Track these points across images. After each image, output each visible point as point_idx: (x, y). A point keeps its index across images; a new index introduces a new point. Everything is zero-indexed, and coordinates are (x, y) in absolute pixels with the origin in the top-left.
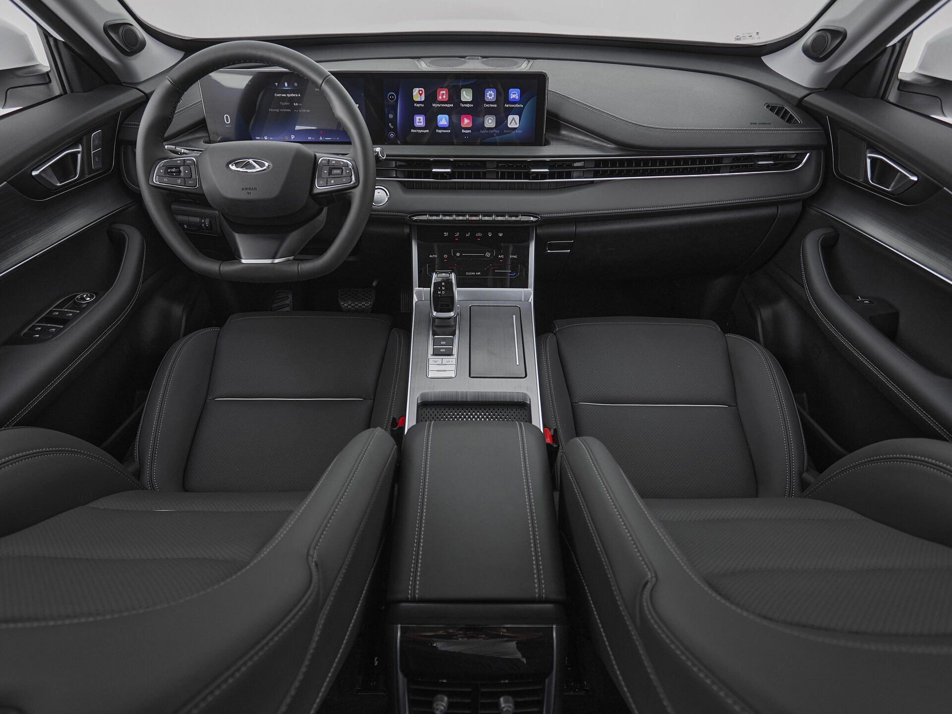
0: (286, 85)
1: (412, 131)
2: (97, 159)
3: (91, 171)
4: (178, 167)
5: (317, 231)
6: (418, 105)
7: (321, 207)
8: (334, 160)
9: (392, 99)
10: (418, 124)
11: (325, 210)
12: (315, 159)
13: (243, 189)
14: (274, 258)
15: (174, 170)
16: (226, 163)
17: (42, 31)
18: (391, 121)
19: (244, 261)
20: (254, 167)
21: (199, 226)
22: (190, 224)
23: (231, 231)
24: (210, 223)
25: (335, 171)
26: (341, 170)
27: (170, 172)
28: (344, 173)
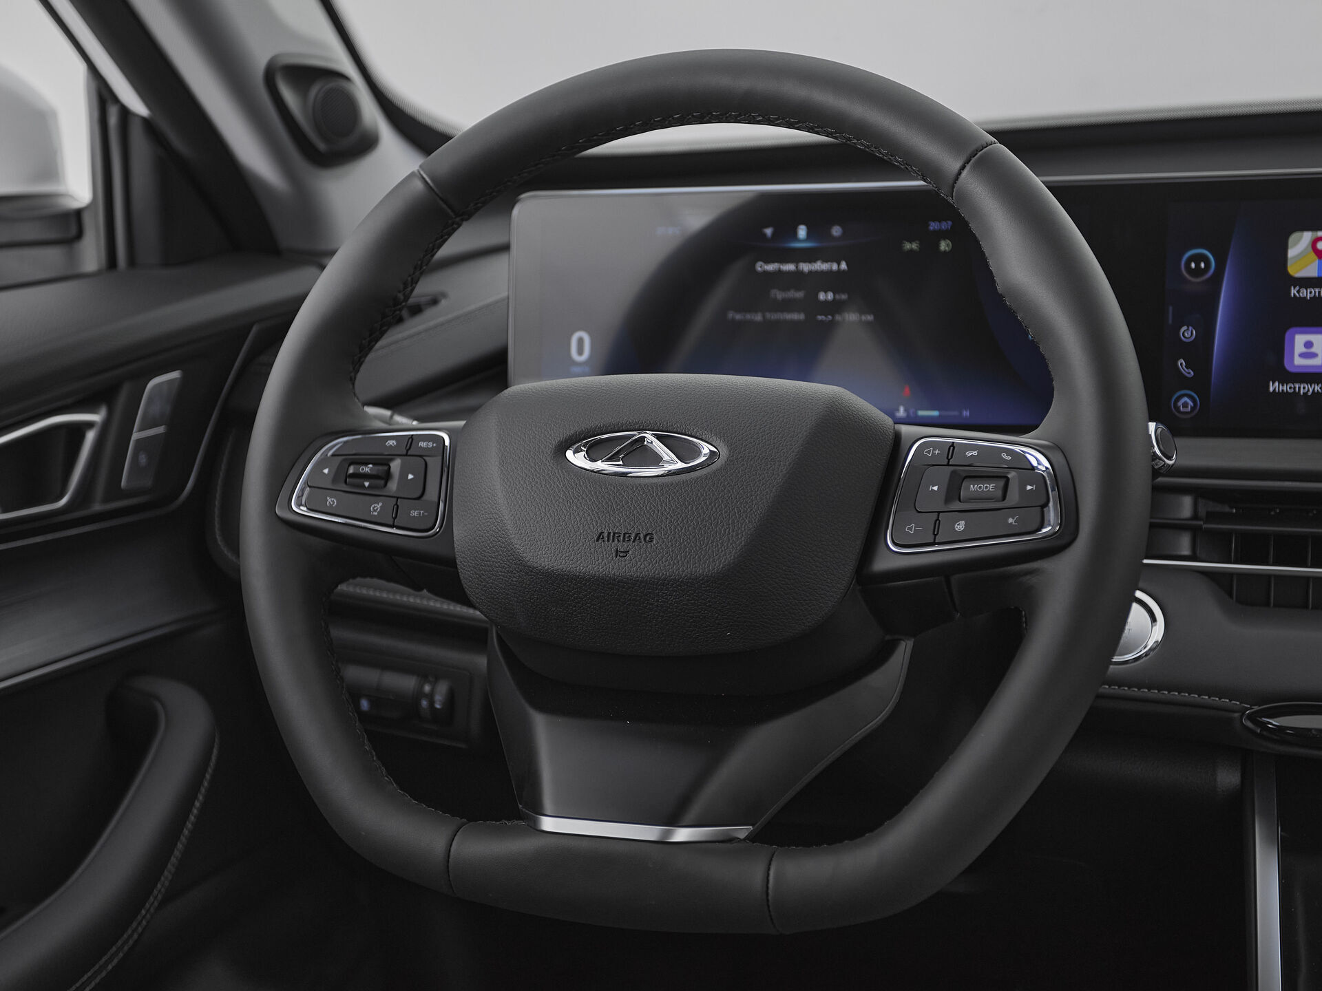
0: (802, 232)
1: (1274, 387)
2: (143, 459)
3: (114, 490)
4: (383, 461)
5: (860, 734)
6: (1306, 293)
7: (888, 637)
8: (973, 448)
9: (1198, 272)
10: (1298, 361)
11: (904, 650)
12: (897, 445)
13: (600, 537)
14: (674, 820)
15: (367, 469)
16: (554, 443)
17: (93, 85)
18: (1186, 350)
19: (549, 824)
20: (656, 460)
21: (409, 706)
22: (380, 697)
23: (523, 701)
24: (451, 698)
25: (974, 487)
26: (1001, 483)
27: (354, 475)
28: (1014, 497)
